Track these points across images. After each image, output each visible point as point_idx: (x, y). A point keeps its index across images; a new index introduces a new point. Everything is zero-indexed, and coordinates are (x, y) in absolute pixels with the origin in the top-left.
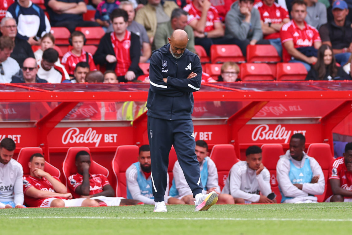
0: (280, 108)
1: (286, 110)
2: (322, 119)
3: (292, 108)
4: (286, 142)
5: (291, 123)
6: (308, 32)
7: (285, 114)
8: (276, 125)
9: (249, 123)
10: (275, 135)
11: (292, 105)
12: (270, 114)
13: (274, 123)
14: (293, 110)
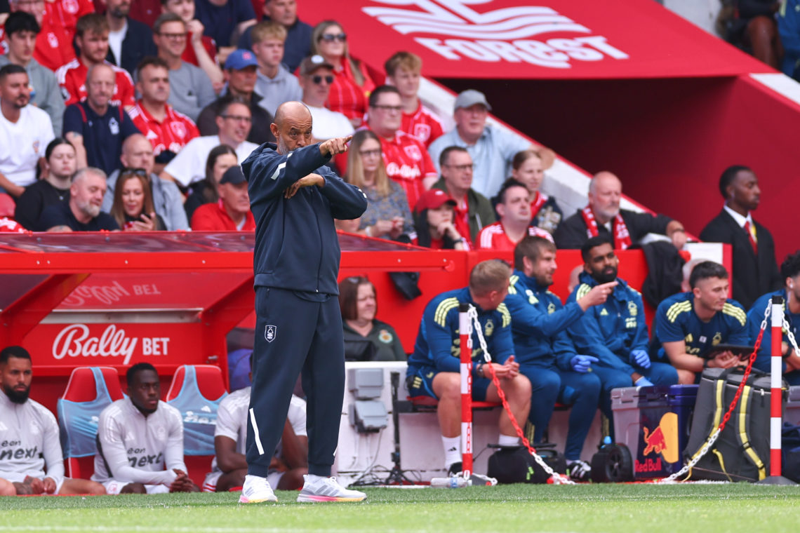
0: (114, 289)
1: (127, 294)
2: (205, 313)
3: (139, 290)
4: (126, 362)
5: (138, 320)
6: (175, 126)
7: (125, 301)
8: (106, 326)
9: (46, 321)
10: (102, 346)
11: (141, 284)
12: (92, 302)
13: (100, 320)
14: (141, 293)
